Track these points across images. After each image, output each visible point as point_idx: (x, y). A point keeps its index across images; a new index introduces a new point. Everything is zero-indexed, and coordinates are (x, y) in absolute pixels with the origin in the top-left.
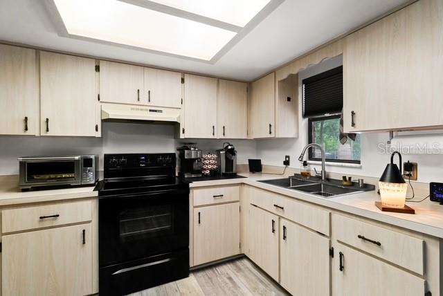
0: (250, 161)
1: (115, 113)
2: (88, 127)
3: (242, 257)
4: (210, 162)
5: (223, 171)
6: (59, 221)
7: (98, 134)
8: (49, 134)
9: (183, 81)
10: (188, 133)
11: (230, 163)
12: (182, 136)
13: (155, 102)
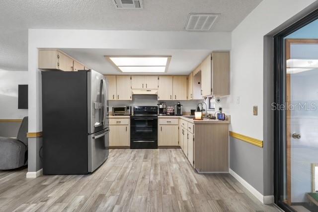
0: (191, 110)
1: (136, 92)
2: (128, 97)
3: (179, 147)
4: (170, 109)
5: (176, 114)
6: (121, 123)
7: (131, 99)
8: (119, 99)
9: (158, 79)
10: (161, 98)
11: (179, 110)
12: (158, 99)
13: (148, 88)
